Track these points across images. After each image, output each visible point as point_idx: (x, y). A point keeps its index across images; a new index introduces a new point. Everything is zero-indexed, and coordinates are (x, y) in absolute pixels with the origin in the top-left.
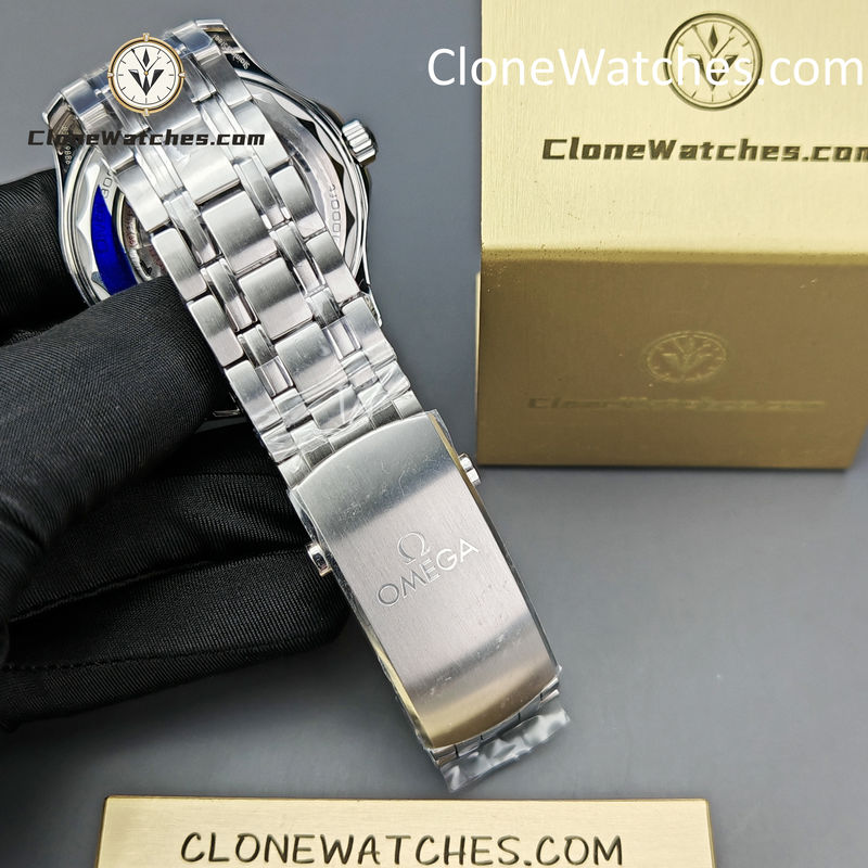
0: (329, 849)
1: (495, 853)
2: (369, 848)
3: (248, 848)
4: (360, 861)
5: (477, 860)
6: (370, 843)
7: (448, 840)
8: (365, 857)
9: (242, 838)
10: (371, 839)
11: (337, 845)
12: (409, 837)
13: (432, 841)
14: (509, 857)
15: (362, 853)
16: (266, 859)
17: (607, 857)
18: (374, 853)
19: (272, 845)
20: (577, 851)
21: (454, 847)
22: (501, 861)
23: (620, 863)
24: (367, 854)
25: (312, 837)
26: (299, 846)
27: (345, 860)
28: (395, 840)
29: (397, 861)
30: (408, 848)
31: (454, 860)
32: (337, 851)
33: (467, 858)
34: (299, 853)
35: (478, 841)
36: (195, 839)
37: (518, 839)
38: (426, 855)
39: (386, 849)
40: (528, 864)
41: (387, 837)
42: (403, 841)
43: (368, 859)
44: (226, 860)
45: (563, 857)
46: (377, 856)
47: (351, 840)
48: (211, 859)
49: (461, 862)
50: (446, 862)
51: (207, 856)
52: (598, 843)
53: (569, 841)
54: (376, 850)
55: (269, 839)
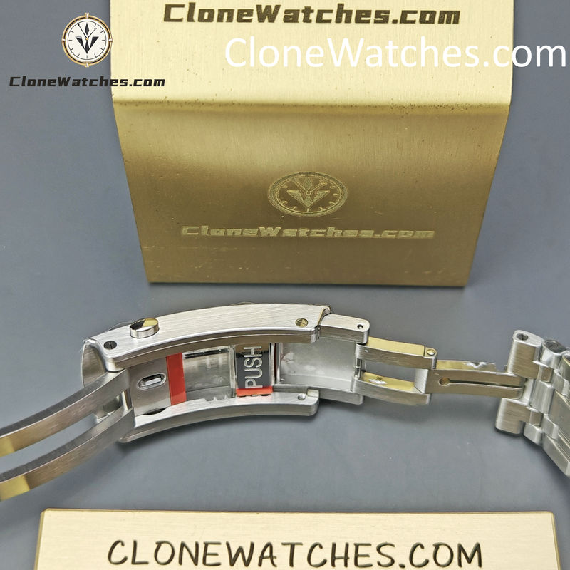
0: (233, 555)
1: (375, 557)
2: (267, 553)
3: (165, 553)
4: (260, 564)
5: (359, 563)
6: (268, 549)
7: (334, 546)
8: (264, 560)
9: (159, 544)
10: (269, 545)
11: (240, 550)
12: (301, 544)
13: (321, 547)
14: (386, 561)
15: (262, 558)
16: (180, 562)
17: (469, 561)
18: (272, 557)
19: (185, 549)
20: (443, 556)
21: (340, 552)
22: (379, 564)
23: (480, 565)
24: (266, 558)
25: (219, 544)
26: (208, 551)
27: (247, 563)
28: (290, 546)
29: (291, 564)
30: (300, 553)
31: (340, 563)
32: (240, 555)
33: (351, 561)
34: (208, 557)
35: (360, 547)
36: (119, 544)
37: (393, 546)
38: (316, 559)
39: (282, 554)
40: (402, 566)
41: (284, 544)
42: (296, 546)
43: (266, 562)
44: (147, 563)
45: (431, 560)
46: (274, 560)
47: (252, 545)
48: (134, 562)
49: (346, 565)
50: (333, 565)
51: (130, 560)
52: (461, 549)
53: (437, 547)
54: (274, 554)
55: (183, 545)
